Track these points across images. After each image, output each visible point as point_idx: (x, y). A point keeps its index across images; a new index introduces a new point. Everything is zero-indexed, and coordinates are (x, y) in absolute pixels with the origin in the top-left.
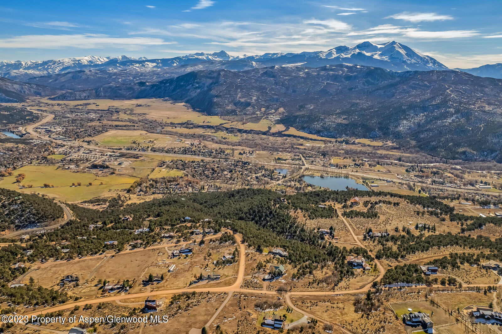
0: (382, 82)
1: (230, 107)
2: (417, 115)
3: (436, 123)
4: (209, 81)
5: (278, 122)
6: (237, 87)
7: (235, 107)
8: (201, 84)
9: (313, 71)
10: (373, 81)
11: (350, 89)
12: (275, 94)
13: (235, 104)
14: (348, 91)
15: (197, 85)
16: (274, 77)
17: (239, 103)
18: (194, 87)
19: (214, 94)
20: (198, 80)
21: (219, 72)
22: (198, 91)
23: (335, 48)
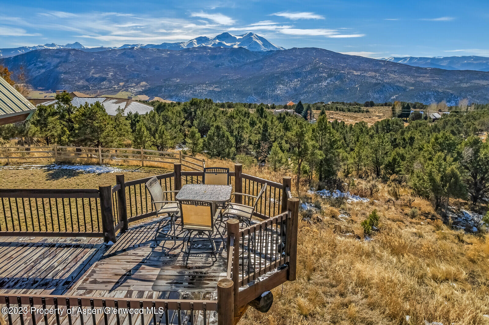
0: (247, 60)
1: (81, 83)
2: (291, 81)
3: (312, 86)
4: (56, 61)
5: (140, 93)
6: (90, 65)
7: (87, 83)
8: (46, 64)
9: (176, 53)
10: (238, 60)
11: (217, 66)
12: (135, 71)
13: (87, 80)
14: (214, 67)
15: (41, 65)
16: (133, 57)
17: (92, 79)
18: (37, 66)
19: (61, 71)
20: (42, 59)
21: (68, 51)
22: (43, 71)
23: (196, 39)
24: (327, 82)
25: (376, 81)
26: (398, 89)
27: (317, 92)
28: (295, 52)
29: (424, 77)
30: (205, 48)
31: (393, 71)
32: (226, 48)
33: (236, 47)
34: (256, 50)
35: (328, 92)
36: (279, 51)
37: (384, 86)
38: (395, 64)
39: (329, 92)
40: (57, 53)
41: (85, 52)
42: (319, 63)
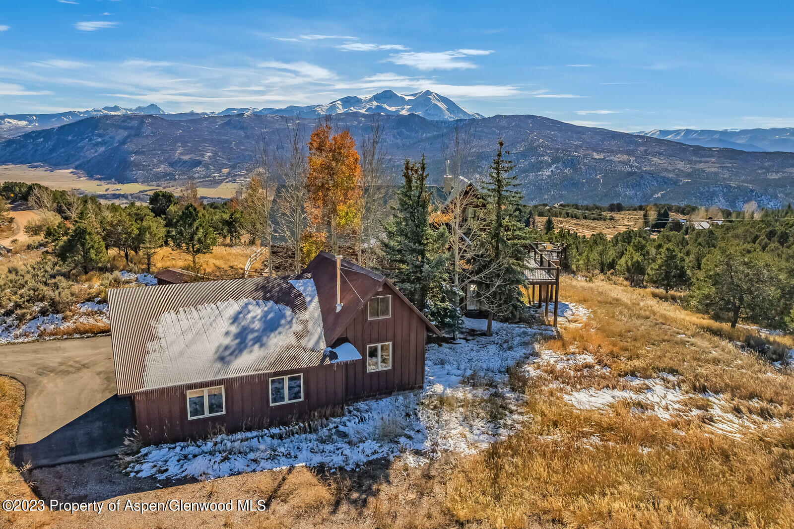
0: (422, 134)
1: (161, 169)
3: (527, 176)
4: (123, 134)
6: (176, 140)
7: (171, 169)
8: (107, 138)
9: (310, 123)
10: (409, 133)
12: (246, 150)
13: (171, 165)
15: (100, 140)
16: (242, 128)
17: (179, 162)
18: (93, 142)
19: (131, 149)
20: (101, 131)
21: (142, 119)
22: (102, 149)
23: (340, 100)
24: (550, 170)
25: (630, 170)
26: (665, 183)
27: (535, 185)
28: (499, 121)
29: (707, 162)
30: (356, 115)
31: (657, 152)
32: (389, 115)
33: (404, 112)
34: (436, 119)
35: (552, 186)
36: (473, 122)
37: (642, 177)
38: (660, 142)
39: (555, 185)
40: (124, 121)
41: (168, 121)
42: (538, 140)
